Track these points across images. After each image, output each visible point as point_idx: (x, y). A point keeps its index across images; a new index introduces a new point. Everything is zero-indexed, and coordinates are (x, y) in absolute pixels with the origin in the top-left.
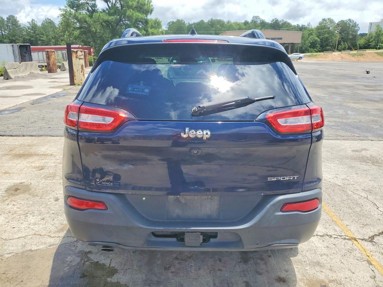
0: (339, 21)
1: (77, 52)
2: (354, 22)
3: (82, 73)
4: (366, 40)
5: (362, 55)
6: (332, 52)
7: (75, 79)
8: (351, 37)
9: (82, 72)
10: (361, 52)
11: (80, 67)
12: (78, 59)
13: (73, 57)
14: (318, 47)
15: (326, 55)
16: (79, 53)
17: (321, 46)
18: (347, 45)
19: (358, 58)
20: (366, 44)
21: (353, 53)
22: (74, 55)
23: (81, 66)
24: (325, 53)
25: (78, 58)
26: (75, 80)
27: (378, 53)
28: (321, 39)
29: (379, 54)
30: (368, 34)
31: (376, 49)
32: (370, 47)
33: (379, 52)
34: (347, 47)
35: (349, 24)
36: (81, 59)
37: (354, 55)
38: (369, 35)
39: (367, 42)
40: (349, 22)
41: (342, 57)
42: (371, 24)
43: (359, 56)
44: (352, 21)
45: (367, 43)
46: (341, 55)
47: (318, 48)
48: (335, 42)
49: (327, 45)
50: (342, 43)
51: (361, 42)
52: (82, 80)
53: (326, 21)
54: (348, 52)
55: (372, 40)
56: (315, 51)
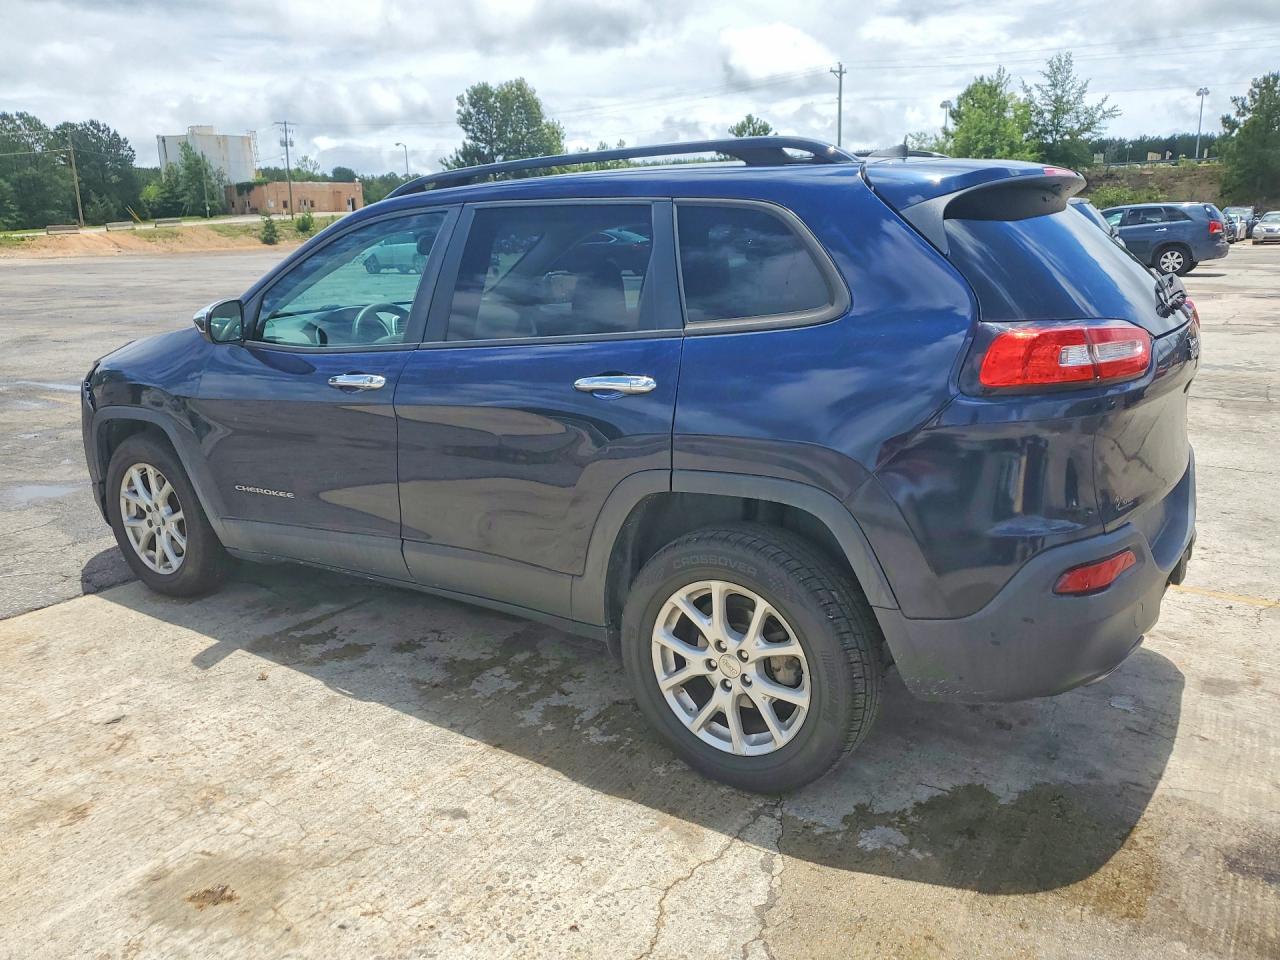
0: (58, 124)
2: (112, 132)
4: (163, 190)
5: (175, 235)
6: (76, 229)
8: (114, 178)
10: (167, 225)
14: (14, 211)
15: (59, 237)
17: (22, 209)
18: (112, 205)
19: (167, 245)
20: (166, 200)
21: (145, 230)
24: (54, 232)
27: (219, 228)
28: (17, 184)
29: (219, 231)
30: (163, 171)
31: (204, 215)
32: (185, 210)
33: (219, 225)
34: (114, 211)
35: (99, 139)
37: (150, 236)
38: (168, 174)
39: (167, 195)
40: (95, 131)
41: (117, 244)
42: (164, 141)
43: (168, 240)
44: (102, 128)
45: (168, 198)
46: (110, 236)
47: (13, 214)
48: (70, 195)
49: (45, 205)
50: (95, 199)
51: (151, 192)
53: (12, 121)
54: (130, 227)
55: (180, 189)
56: (7, 224)
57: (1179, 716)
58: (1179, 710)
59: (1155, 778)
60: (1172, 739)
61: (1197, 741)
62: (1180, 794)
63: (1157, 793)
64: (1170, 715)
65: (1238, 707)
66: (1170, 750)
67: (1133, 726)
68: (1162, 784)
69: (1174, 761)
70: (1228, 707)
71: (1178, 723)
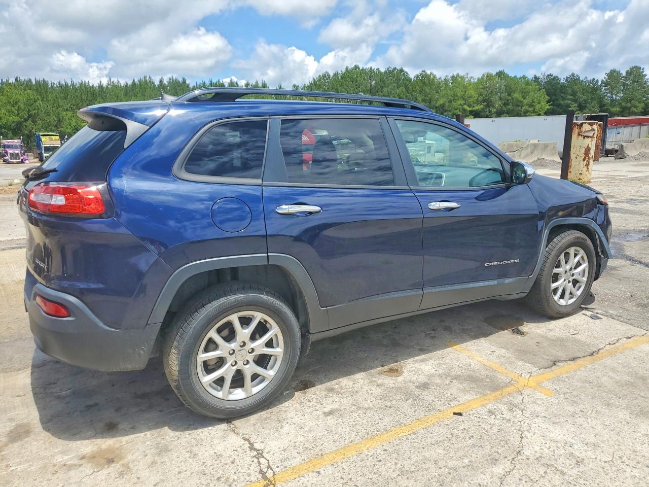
1: (582, 124)
3: (585, 162)
7: (570, 172)
9: (584, 160)
11: (583, 151)
12: (581, 138)
13: (573, 134)
16: (586, 127)
22: (576, 130)
23: (584, 149)
25: (581, 135)
26: (569, 174)
36: (588, 137)
52: (581, 174)
57: (35, 401)
58: (36, 404)
59: (33, 372)
60: (33, 389)
61: (21, 393)
62: (21, 372)
63: (30, 368)
64: (39, 399)
65: (5, 422)
66: (32, 384)
67: (54, 386)
68: (30, 371)
69: (28, 381)
70: (11, 420)
71: (34, 397)
